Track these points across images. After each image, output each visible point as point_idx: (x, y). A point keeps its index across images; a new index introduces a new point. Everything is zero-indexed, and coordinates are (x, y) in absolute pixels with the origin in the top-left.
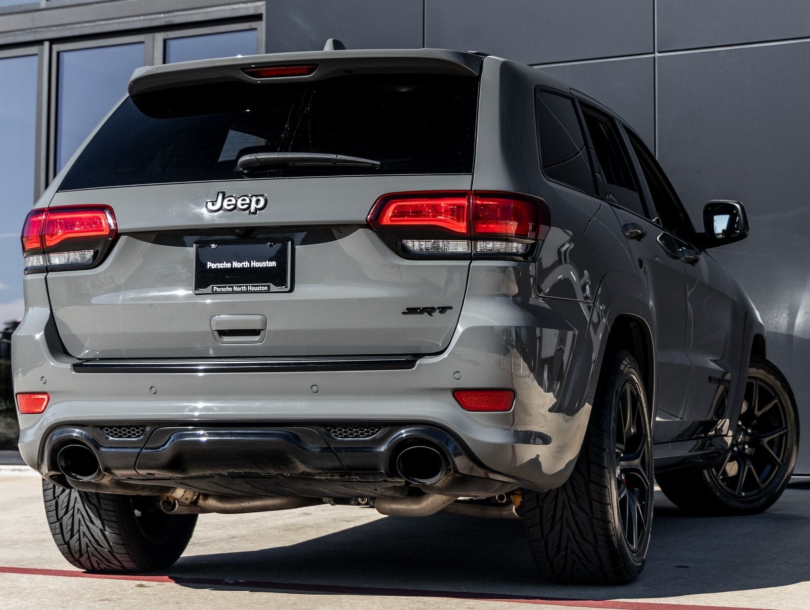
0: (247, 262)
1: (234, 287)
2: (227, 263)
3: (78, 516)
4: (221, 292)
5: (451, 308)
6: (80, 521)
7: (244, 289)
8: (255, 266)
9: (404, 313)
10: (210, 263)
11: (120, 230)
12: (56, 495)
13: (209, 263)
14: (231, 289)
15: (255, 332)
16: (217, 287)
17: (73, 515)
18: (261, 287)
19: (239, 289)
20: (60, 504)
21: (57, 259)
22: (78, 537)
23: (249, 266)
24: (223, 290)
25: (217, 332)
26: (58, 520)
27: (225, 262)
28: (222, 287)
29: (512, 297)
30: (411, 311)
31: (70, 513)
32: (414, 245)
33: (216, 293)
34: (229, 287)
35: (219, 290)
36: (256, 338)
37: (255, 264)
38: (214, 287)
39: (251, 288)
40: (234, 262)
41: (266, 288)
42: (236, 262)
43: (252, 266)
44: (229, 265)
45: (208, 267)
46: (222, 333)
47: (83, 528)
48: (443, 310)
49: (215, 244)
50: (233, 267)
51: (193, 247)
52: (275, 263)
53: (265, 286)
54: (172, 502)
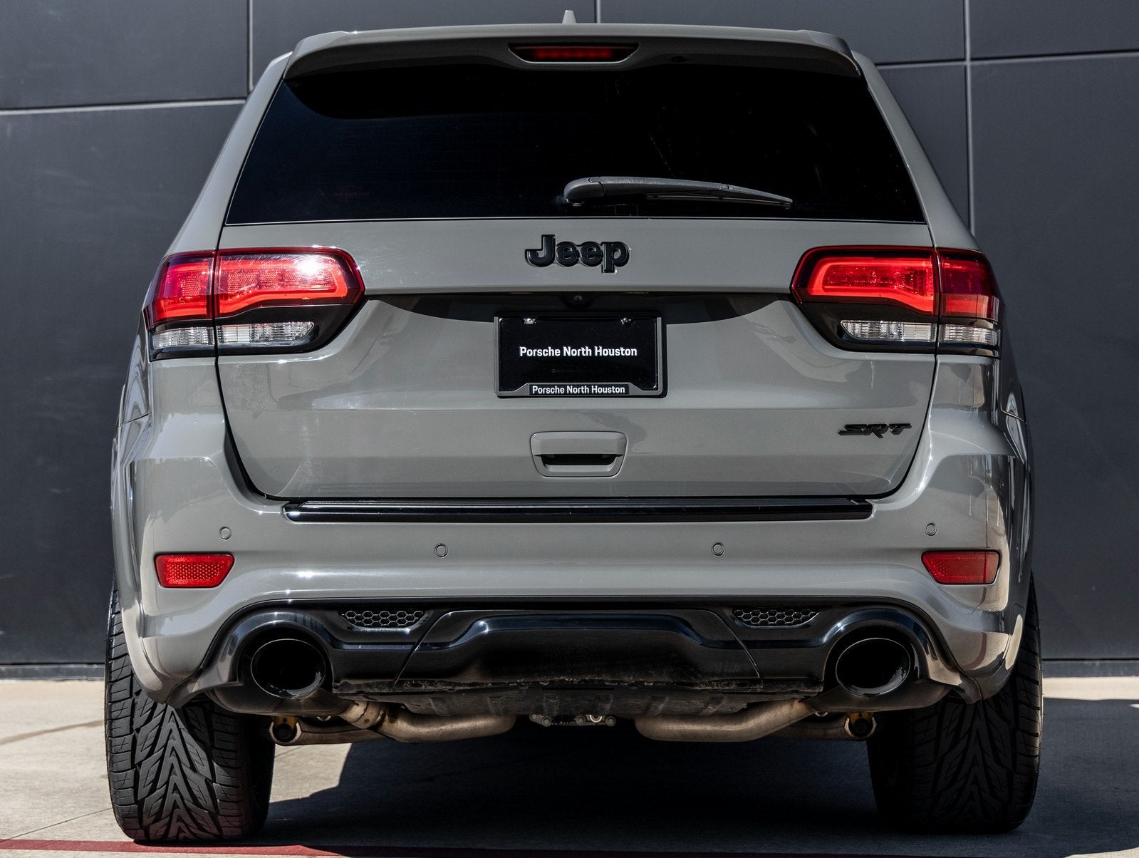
0: (587, 348)
1: (568, 387)
2: (554, 348)
3: (170, 760)
4: (546, 393)
5: (908, 426)
6: (172, 767)
7: (585, 389)
8: (601, 355)
9: (841, 433)
10: (525, 348)
11: (369, 291)
12: (135, 727)
13: (521, 348)
14: (562, 390)
15: (605, 459)
16: (539, 386)
17: (162, 758)
18: (613, 388)
19: (576, 391)
20: (139, 741)
21: (236, 335)
22: (163, 793)
23: (590, 355)
24: (549, 391)
25: (540, 457)
26: (133, 766)
27: (550, 348)
28: (546, 386)
29: (977, 410)
30: (851, 429)
31: (157, 755)
32: (856, 328)
33: (537, 395)
34: (560, 386)
35: (541, 391)
36: (608, 468)
37: (600, 351)
38: (534, 387)
39: (596, 389)
40: (565, 348)
41: (622, 390)
42: (569, 348)
43: (596, 355)
44: (557, 352)
45: (521, 355)
46: (548, 460)
47: (177, 779)
48: (898, 428)
49: (532, 318)
50: (565, 355)
51: (493, 321)
52: (635, 350)
53: (620, 386)
54: (292, 727)
